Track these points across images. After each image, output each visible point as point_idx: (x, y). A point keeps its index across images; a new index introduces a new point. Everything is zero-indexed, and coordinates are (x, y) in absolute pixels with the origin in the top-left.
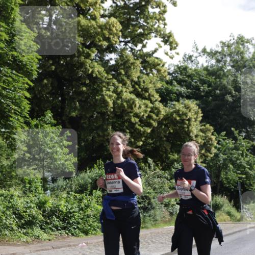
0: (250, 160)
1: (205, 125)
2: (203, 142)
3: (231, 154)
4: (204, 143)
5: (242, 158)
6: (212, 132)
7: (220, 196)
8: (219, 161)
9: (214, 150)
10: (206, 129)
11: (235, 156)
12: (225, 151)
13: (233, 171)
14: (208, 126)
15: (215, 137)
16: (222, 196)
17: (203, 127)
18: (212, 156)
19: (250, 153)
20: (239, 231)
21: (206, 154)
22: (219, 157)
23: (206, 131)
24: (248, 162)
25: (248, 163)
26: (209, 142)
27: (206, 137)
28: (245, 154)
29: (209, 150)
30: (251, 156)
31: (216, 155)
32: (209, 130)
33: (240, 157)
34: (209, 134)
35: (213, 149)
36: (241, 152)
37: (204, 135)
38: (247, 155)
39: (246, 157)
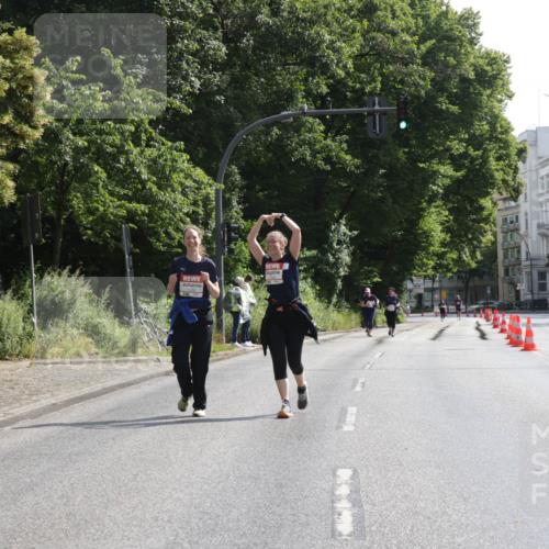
0: (160, 156)
1: (10, 32)
2: (7, 87)
3: (100, 132)
4: (10, 92)
5: (136, 151)
6: (35, 55)
7: (66, 272)
8: (60, 154)
9: (42, 118)
10: (13, 43)
11: (110, 139)
12: (80, 121)
13: (105, 187)
14: (21, 33)
15: (47, 73)
16: (72, 272)
17: (5, 36)
18: (38, 134)
19: (162, 133)
20: (122, 386)
21: (17, 129)
22: (61, 142)
23: (17, 51)
24: (154, 161)
25: (153, 166)
26: (26, 87)
27: (15, 71)
28: (144, 137)
29: (26, 116)
30: (163, 144)
31: (51, 136)
32: (27, 49)
33: (130, 146)
34: (27, 62)
35: (40, 112)
36: (133, 129)
37: (8, 63)
38: (150, 139)
39: (148, 146)
